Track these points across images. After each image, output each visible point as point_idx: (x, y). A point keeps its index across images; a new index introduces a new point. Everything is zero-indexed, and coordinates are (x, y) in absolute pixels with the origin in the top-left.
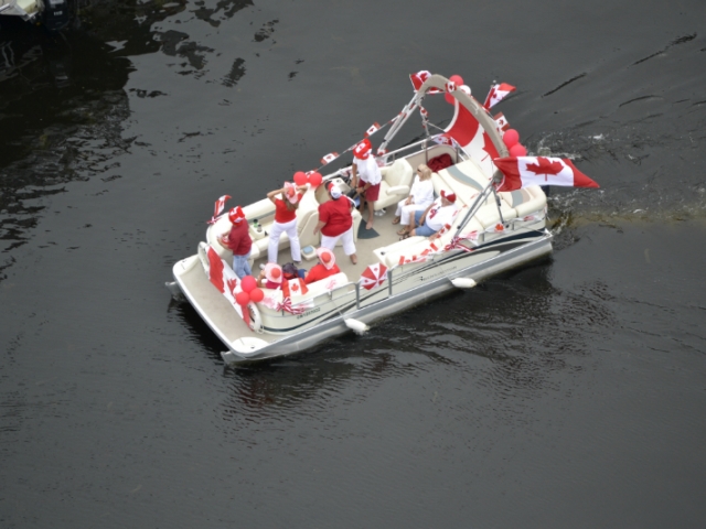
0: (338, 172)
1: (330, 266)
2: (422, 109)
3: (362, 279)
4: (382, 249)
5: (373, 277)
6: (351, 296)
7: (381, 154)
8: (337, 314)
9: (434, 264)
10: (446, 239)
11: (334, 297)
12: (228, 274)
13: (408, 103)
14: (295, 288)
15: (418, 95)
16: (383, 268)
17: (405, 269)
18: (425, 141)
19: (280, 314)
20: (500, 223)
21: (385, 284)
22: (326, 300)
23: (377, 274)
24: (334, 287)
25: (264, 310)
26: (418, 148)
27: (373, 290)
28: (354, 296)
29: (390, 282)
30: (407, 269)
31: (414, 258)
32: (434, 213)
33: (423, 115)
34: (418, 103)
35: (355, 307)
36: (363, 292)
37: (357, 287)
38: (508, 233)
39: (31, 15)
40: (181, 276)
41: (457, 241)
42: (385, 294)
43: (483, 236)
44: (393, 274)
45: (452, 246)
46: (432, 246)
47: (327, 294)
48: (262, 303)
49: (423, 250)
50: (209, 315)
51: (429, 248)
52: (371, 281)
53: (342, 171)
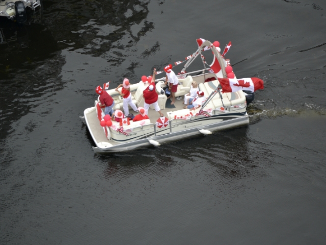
0: (162, 79)
1: (144, 115)
2: (202, 55)
3: (157, 123)
4: (171, 112)
5: (161, 123)
6: (152, 130)
7: (183, 73)
8: (145, 137)
9: (191, 121)
10: (197, 111)
11: (143, 129)
12: (103, 115)
13: (195, 52)
14: (125, 122)
15: (200, 49)
16: (166, 120)
17: (178, 121)
18: (203, 70)
19: (118, 133)
20: (223, 107)
21: (168, 127)
22: (139, 130)
23: (163, 121)
24: (144, 125)
25: (112, 130)
26: (201, 73)
27: (162, 129)
28: (153, 130)
29: (171, 126)
30: (179, 122)
31: (181, 117)
32: (195, 99)
33: (203, 58)
34: (200, 53)
35: (154, 135)
36: (158, 129)
37: (155, 126)
38: (227, 112)
39: (11, 17)
40: (86, 114)
41: (201, 112)
42: (168, 131)
43: (214, 111)
44: (172, 123)
45: (200, 114)
46: (191, 113)
47: (140, 127)
48: (111, 127)
49: (186, 114)
50: (92, 131)
51: (189, 114)
52: (160, 124)
53: (164, 78)
